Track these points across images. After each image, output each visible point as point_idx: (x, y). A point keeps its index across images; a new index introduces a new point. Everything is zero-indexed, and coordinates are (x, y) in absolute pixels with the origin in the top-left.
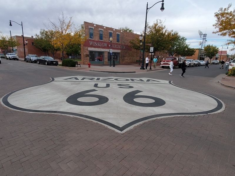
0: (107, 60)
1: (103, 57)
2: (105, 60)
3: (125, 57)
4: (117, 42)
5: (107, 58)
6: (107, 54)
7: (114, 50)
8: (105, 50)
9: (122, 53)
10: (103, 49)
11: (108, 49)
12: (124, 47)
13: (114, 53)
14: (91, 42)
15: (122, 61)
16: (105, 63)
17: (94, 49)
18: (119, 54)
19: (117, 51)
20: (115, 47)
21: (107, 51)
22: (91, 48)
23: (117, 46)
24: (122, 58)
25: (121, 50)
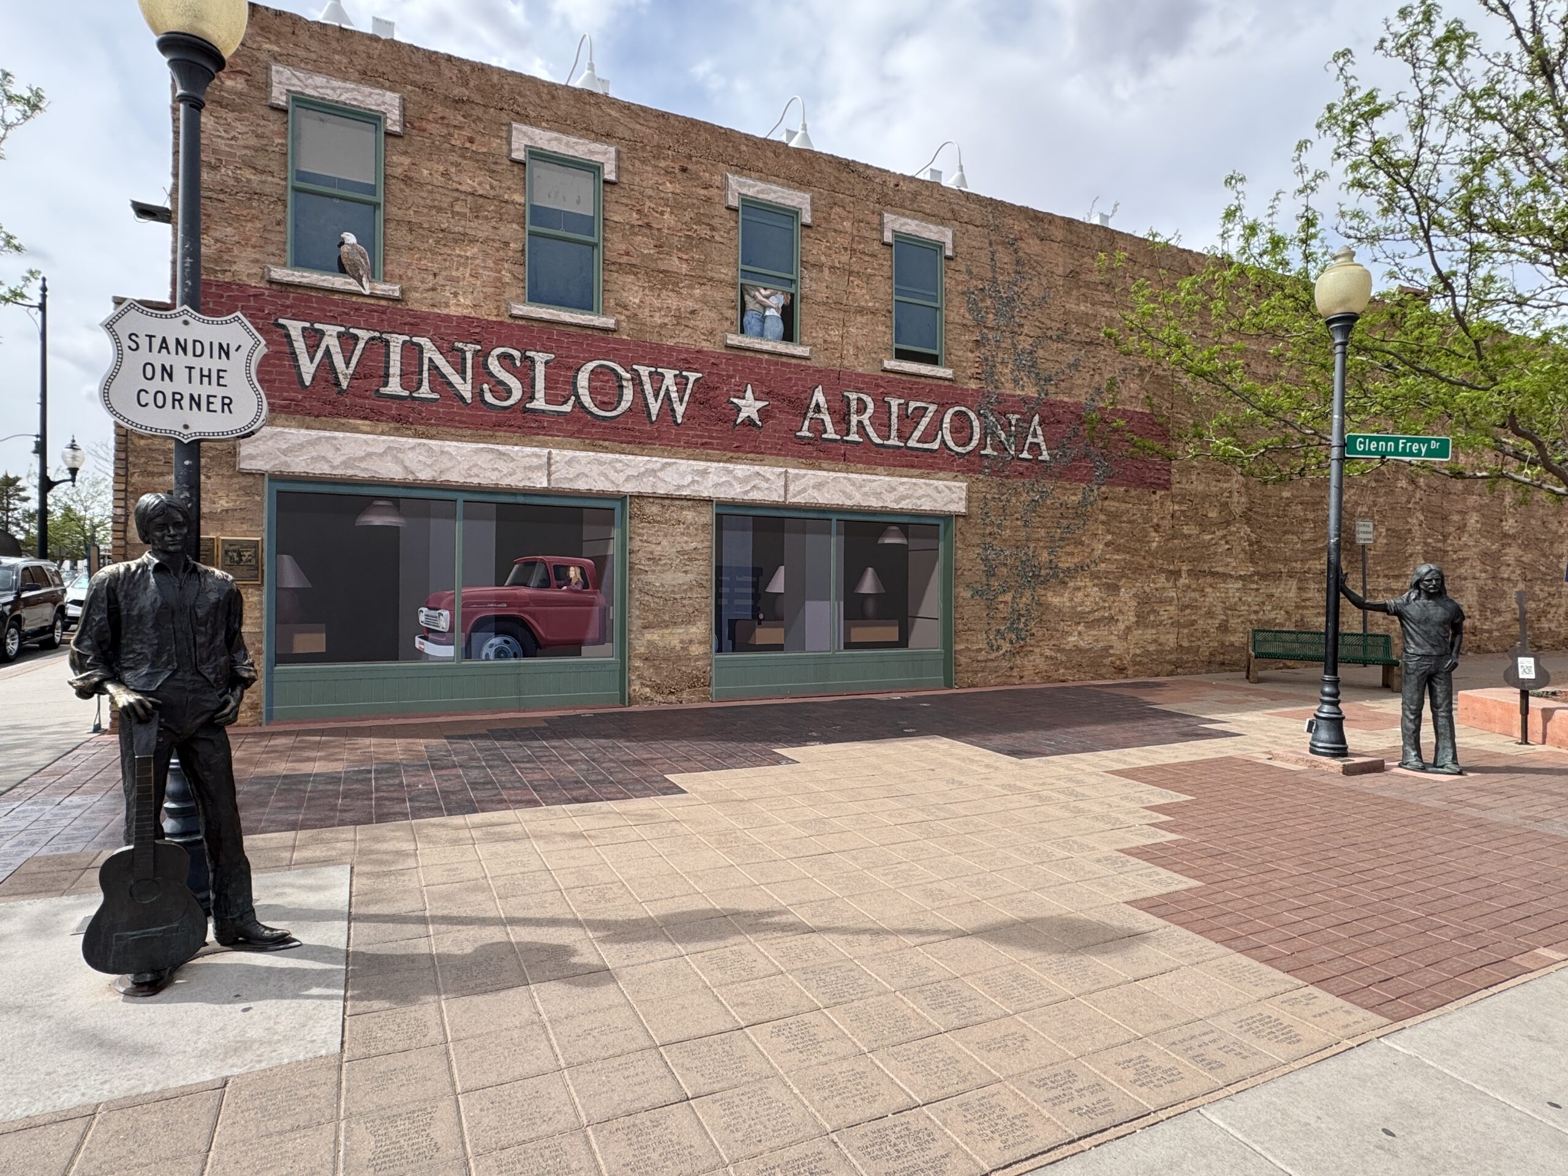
0: (701, 629)
1: (594, 578)
2: (643, 640)
3: (1060, 578)
4: (901, 355)
5: (705, 599)
6: (694, 545)
7: (845, 475)
8: (654, 471)
9: (992, 523)
10: (601, 463)
11: (715, 465)
12: (1040, 439)
13: (834, 523)
14: (322, 333)
15: (1006, 647)
16: (657, 688)
17: (389, 458)
18: (938, 538)
19: (895, 489)
20: (870, 430)
21: (693, 482)
22: (327, 434)
23: (908, 417)
24: (1008, 597)
25: (981, 484)
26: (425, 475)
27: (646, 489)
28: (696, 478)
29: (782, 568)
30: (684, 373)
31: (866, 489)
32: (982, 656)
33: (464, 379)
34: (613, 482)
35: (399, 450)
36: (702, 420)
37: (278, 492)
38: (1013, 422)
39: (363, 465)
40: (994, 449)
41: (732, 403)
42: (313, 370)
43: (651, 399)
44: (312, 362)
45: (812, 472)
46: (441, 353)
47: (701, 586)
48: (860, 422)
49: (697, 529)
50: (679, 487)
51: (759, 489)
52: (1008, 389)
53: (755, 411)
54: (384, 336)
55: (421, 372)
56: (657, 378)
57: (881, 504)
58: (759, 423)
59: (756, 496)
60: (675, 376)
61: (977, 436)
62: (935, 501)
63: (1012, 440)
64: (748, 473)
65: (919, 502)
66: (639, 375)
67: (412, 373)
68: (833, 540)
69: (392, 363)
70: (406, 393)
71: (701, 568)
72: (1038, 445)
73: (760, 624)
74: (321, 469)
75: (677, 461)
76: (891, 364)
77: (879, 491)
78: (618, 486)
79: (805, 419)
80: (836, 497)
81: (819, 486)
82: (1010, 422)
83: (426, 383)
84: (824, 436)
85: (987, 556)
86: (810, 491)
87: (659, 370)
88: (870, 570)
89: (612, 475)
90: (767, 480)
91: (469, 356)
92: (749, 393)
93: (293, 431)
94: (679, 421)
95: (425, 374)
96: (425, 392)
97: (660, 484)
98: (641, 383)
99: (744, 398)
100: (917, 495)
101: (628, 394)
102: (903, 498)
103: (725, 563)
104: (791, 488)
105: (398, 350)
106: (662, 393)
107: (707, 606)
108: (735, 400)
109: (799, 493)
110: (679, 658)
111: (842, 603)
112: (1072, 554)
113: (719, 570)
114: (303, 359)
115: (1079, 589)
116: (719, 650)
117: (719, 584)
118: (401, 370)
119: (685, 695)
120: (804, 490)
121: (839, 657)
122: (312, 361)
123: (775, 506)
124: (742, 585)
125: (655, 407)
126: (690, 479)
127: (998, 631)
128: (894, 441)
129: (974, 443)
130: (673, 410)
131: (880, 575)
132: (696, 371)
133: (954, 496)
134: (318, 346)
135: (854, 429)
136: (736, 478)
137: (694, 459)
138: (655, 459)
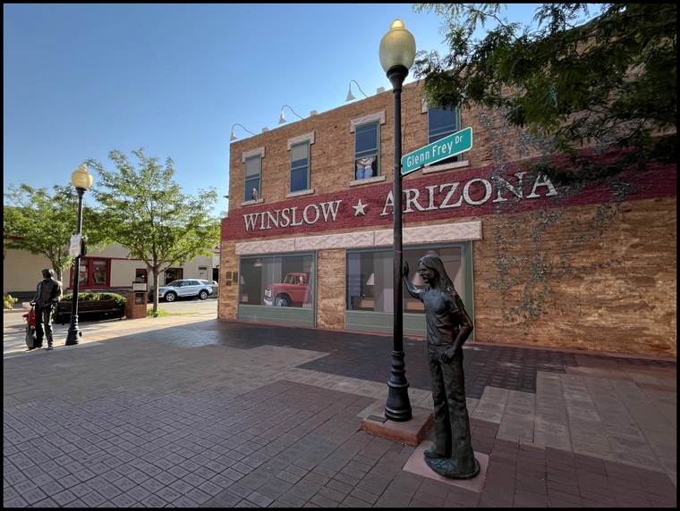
0: (342, 300)
2: (322, 303)
5: (342, 288)
6: (339, 267)
8: (324, 240)
9: (505, 242)
10: (309, 240)
11: (346, 234)
12: (547, 183)
14: (250, 216)
15: (520, 319)
16: (327, 322)
17: (260, 247)
18: (460, 253)
19: (431, 232)
20: (418, 205)
21: (338, 242)
23: (440, 193)
24: (521, 288)
25: (493, 220)
26: (267, 251)
27: (322, 247)
29: (373, 274)
30: (336, 202)
31: (414, 234)
32: (499, 324)
33: (276, 221)
35: (262, 245)
36: (342, 217)
37: (241, 259)
38: (520, 178)
39: (255, 250)
40: (504, 197)
42: (248, 227)
43: (325, 214)
44: (248, 224)
45: (386, 230)
46: (271, 215)
47: (341, 283)
48: (412, 204)
49: (340, 260)
50: (333, 245)
51: (363, 241)
52: (514, 158)
53: (363, 209)
54: (261, 213)
56: (327, 206)
57: (423, 240)
58: (364, 214)
59: (362, 244)
60: (333, 203)
61: (489, 193)
62: (458, 234)
63: (520, 188)
64: (359, 235)
65: (447, 237)
67: (266, 222)
69: (262, 221)
70: (265, 228)
71: (342, 276)
72: (546, 187)
73: (363, 299)
74: (248, 253)
75: (333, 235)
76: (428, 170)
77: (421, 234)
78: (313, 247)
79: (384, 207)
81: (389, 236)
82: (517, 178)
83: (268, 224)
85: (500, 263)
86: (385, 239)
87: (327, 203)
90: (366, 237)
92: (360, 203)
94: (334, 220)
97: (327, 245)
98: (322, 209)
99: (358, 205)
100: (445, 233)
102: (436, 236)
103: (349, 273)
104: (376, 239)
105: (263, 217)
106: (328, 211)
107: (343, 291)
108: (354, 207)
109: (379, 241)
110: (334, 311)
112: (588, 257)
113: (347, 276)
115: (599, 282)
116: (347, 309)
117: (347, 282)
119: (336, 326)
123: (370, 248)
124: (357, 282)
125: (326, 217)
127: (513, 309)
130: (332, 217)
132: (340, 199)
133: (471, 230)
134: (249, 220)
135: (408, 206)
136: (354, 238)
137: (339, 233)
138: (325, 236)
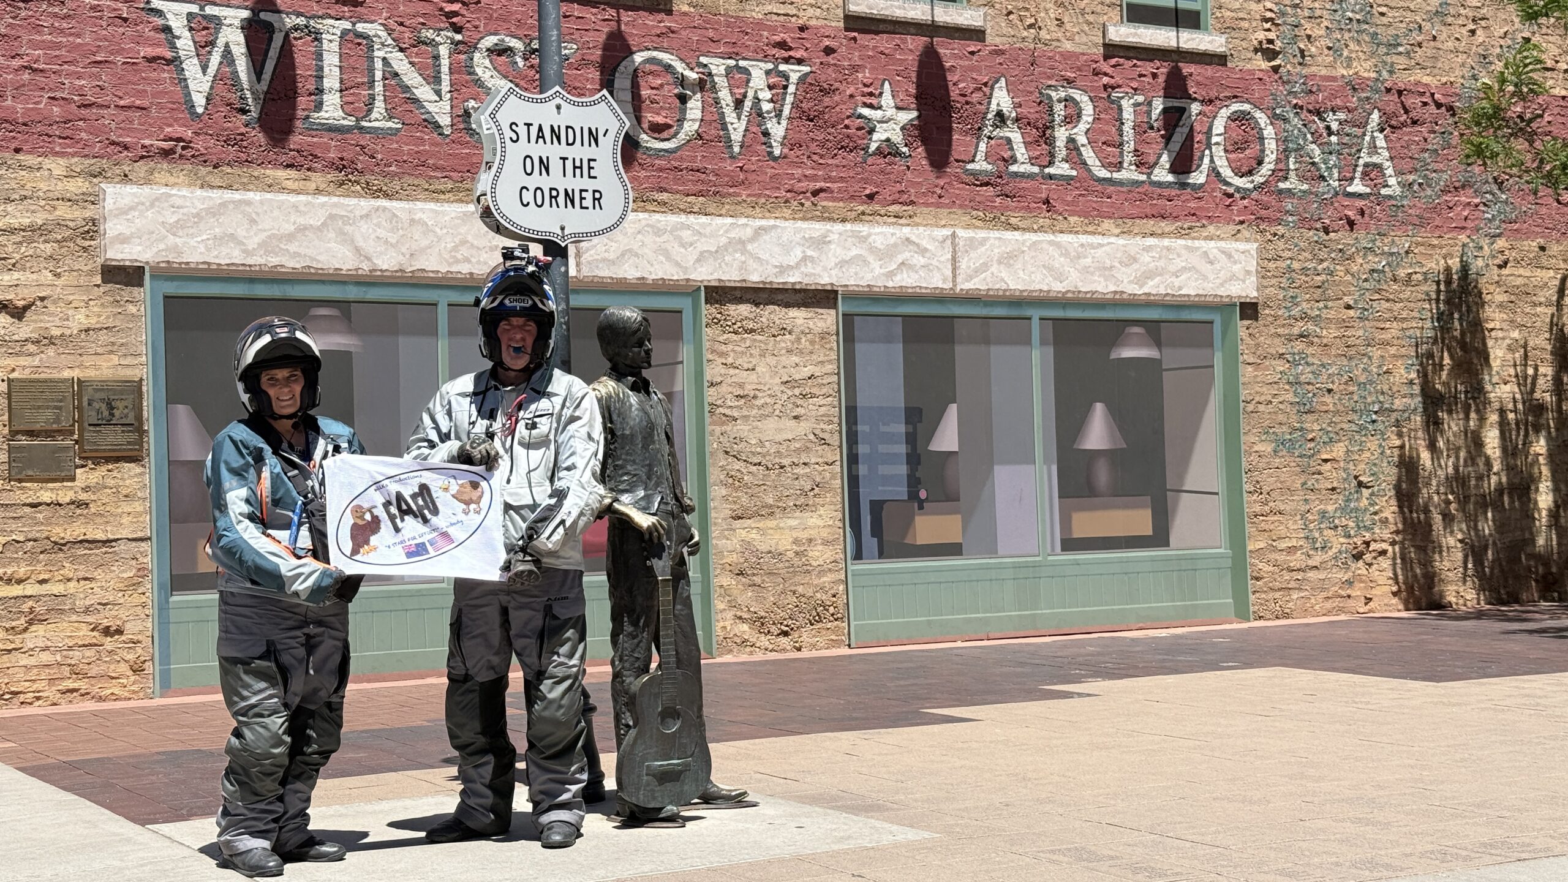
0: (825, 519)
2: (734, 540)
4: (1138, 15)
6: (807, 371)
7: (1052, 237)
8: (742, 242)
9: (1305, 317)
10: (658, 232)
11: (838, 227)
12: (1382, 157)
13: (1035, 324)
14: (217, 23)
15: (1338, 542)
16: (760, 623)
17: (332, 235)
18: (1212, 345)
19: (1135, 260)
20: (1088, 154)
21: (805, 259)
22: (237, 196)
23: (1152, 128)
24: (1338, 450)
25: (1281, 244)
26: (387, 262)
27: (729, 274)
28: (809, 253)
29: (955, 405)
30: (783, 67)
31: (1088, 261)
32: (1297, 560)
33: (438, 93)
34: (678, 264)
35: (346, 220)
36: (813, 147)
37: (166, 297)
38: (1335, 126)
39: (293, 248)
40: (1302, 178)
41: (860, 116)
42: (206, 87)
43: (730, 116)
44: (204, 72)
45: (997, 234)
46: (401, 50)
47: (823, 442)
48: (1071, 140)
49: (812, 342)
50: (782, 269)
51: (911, 267)
52: (1321, 66)
53: (898, 129)
54: (312, 22)
55: (371, 83)
56: (739, 76)
57: (1112, 288)
58: (905, 149)
59: (907, 280)
60: (768, 73)
61: (1270, 158)
62: (1205, 278)
63: (1332, 161)
64: (892, 241)
65: (1177, 282)
66: (710, 74)
67: (358, 86)
68: (1036, 354)
69: (326, 70)
70: (350, 122)
71: (823, 410)
72: (1378, 167)
73: (921, 508)
74: (227, 256)
75: (778, 222)
76: (1124, 33)
77: (1108, 263)
78: (685, 270)
79: (979, 138)
80: (1037, 277)
81: (1008, 259)
82: (1328, 128)
83: (379, 105)
84: (1014, 168)
85: (1297, 376)
86: (994, 269)
87: (742, 63)
88: (1099, 408)
89: (676, 251)
90: (923, 251)
91: (444, 51)
92: (887, 100)
93: (185, 192)
94: (777, 152)
95: (379, 87)
96: (378, 119)
97: (752, 264)
98: (714, 88)
99: (880, 108)
100: (1172, 268)
101: (695, 107)
102: (1149, 275)
103: (861, 402)
104: (964, 264)
105: (335, 46)
106: (748, 104)
107: (833, 477)
108: (866, 112)
109: (977, 271)
110: (794, 571)
111: (1054, 468)
113: (852, 413)
114: (191, 68)
116: (858, 556)
117: (852, 438)
118: (341, 82)
119: (806, 636)
120: (985, 267)
121: (1053, 565)
122: (204, 69)
123: (940, 298)
124: (890, 438)
125: (737, 128)
126: (800, 255)
127: (1323, 514)
128: (1129, 174)
129: (1266, 169)
130: (766, 134)
131: (1116, 414)
132: (800, 62)
133: (1236, 268)
134: (212, 44)
135: (1061, 151)
136: (872, 250)
137: (804, 219)
138: (743, 221)
